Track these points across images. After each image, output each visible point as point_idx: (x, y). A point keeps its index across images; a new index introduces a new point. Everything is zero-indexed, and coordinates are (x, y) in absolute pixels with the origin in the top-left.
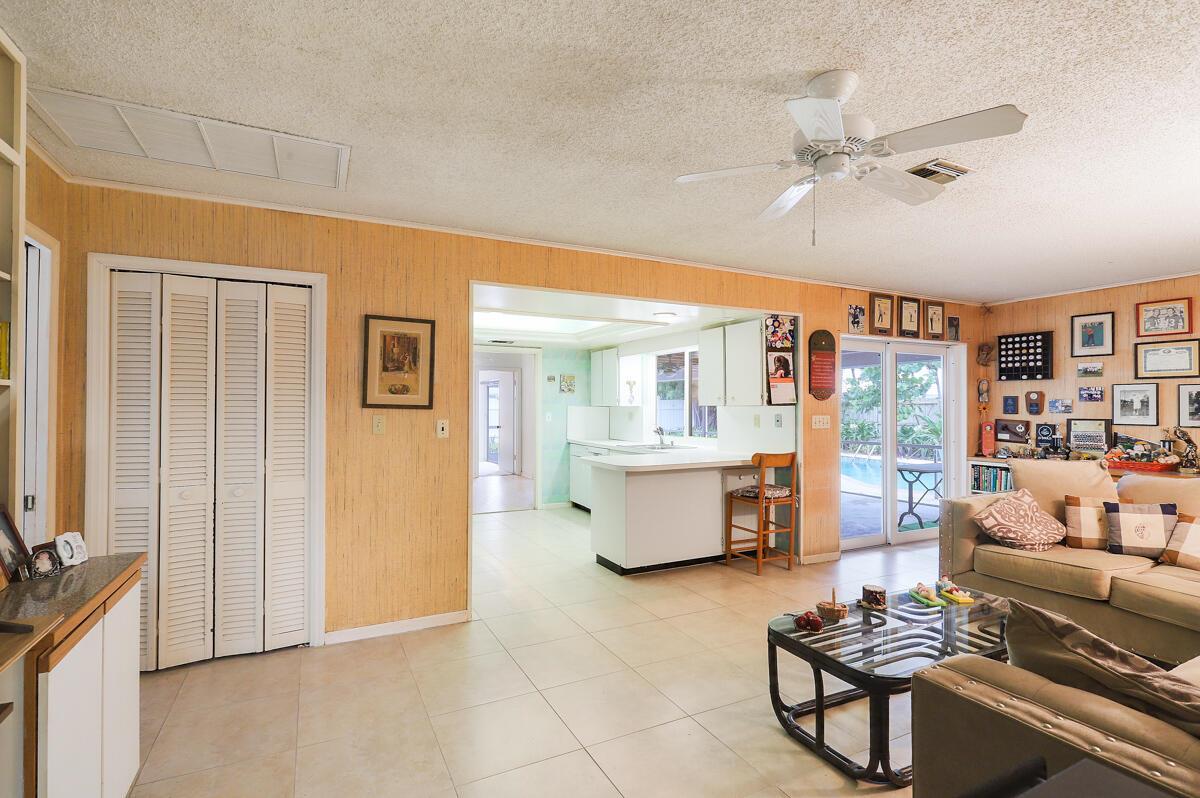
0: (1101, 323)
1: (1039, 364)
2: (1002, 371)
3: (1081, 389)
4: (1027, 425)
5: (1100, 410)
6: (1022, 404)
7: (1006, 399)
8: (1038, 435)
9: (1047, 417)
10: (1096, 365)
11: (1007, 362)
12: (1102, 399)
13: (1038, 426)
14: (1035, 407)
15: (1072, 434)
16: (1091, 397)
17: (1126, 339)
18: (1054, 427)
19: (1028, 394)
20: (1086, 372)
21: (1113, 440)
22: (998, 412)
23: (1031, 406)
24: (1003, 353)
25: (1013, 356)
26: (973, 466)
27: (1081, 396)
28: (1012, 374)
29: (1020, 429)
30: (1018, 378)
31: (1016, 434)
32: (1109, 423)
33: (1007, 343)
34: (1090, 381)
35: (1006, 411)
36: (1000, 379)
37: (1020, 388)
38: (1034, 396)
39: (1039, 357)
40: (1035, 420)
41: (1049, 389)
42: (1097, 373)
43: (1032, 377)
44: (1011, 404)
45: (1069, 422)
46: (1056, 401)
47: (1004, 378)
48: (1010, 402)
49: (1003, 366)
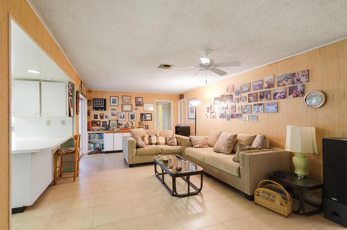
0: (116, 99)
1: (103, 107)
2: (94, 108)
3: (112, 113)
4: (100, 122)
5: (115, 118)
6: (99, 117)
7: (95, 115)
8: (103, 124)
9: (105, 120)
10: (115, 108)
11: (95, 106)
12: (116, 115)
13: (103, 122)
14: (102, 117)
15: (110, 123)
16: (114, 115)
17: (121, 103)
18: (106, 122)
19: (101, 114)
20: (113, 109)
21: (119, 124)
22: (92, 119)
23: (101, 117)
24: (94, 103)
25: (97, 104)
26: (89, 133)
27: (112, 115)
28: (97, 109)
29: (99, 123)
30: (98, 110)
31: (98, 124)
32: (117, 121)
33: (95, 101)
34: (113, 111)
35: (95, 118)
36: (93, 110)
37: (98, 113)
38: (102, 115)
39: (103, 105)
40: (102, 120)
41: (105, 113)
42: (115, 110)
43: (101, 110)
44: (96, 117)
45: (110, 121)
46: (107, 116)
47: (94, 110)
48: (96, 116)
49: (94, 106)
